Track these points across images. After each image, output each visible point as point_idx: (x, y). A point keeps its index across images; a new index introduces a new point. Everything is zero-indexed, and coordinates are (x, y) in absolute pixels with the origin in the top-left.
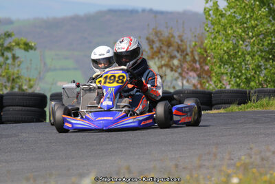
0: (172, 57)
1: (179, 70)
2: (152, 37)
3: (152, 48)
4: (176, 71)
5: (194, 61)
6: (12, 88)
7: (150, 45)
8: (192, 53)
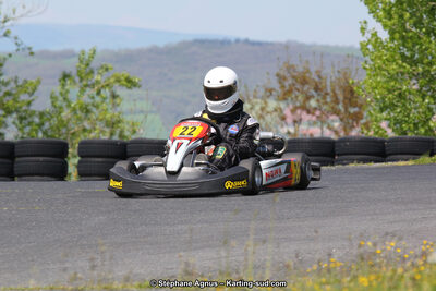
0: (308, 98)
1: (318, 113)
2: (282, 73)
3: (283, 87)
4: (313, 114)
5: (336, 101)
6: (112, 134)
7: (280, 83)
8: (333, 91)
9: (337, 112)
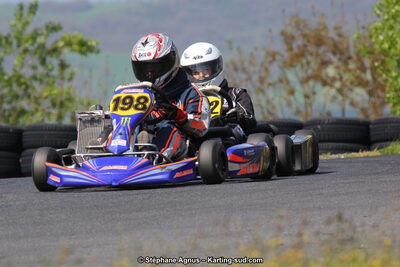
0: (325, 64)
1: (338, 84)
2: (291, 30)
3: (291, 49)
4: (331, 86)
5: (362, 68)
6: (60, 117)
7: (287, 44)
8: (358, 54)
9: (362, 83)
